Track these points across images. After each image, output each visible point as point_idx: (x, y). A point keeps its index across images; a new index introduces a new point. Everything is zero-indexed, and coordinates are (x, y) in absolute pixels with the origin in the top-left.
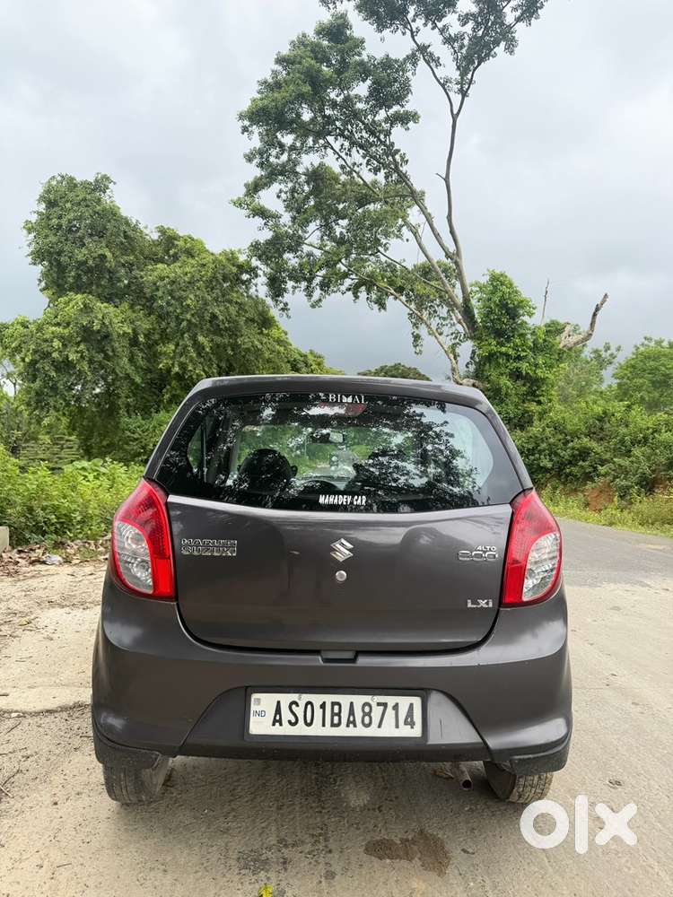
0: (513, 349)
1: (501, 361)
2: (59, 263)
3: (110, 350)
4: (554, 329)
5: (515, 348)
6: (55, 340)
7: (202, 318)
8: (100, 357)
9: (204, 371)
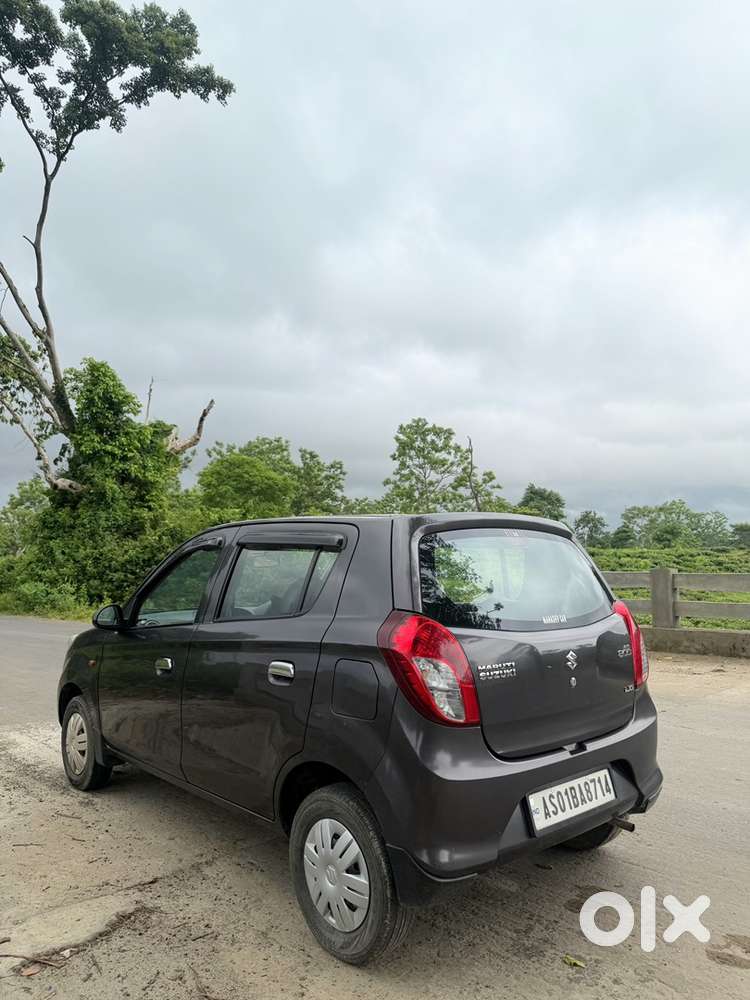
0: (119, 448)
1: (106, 459)
4: (162, 430)
5: (121, 446)
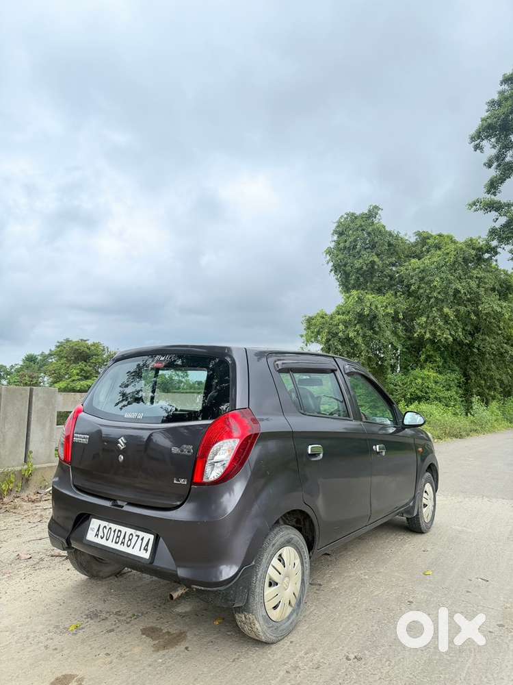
2: (345, 272)
3: (377, 326)
6: (340, 324)
7: (447, 293)
8: (370, 333)
9: (451, 334)
